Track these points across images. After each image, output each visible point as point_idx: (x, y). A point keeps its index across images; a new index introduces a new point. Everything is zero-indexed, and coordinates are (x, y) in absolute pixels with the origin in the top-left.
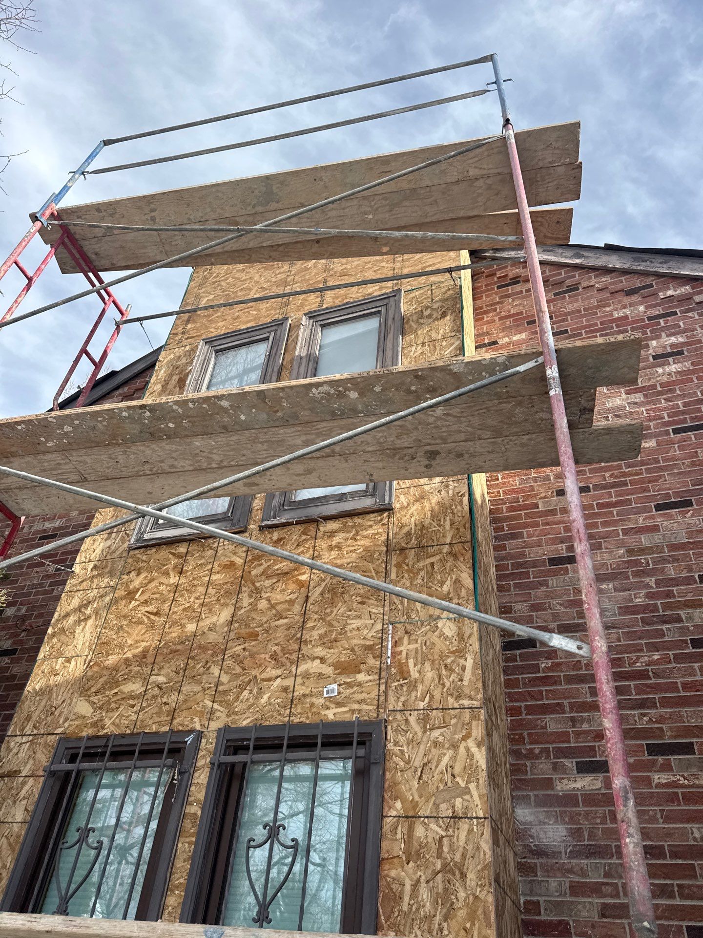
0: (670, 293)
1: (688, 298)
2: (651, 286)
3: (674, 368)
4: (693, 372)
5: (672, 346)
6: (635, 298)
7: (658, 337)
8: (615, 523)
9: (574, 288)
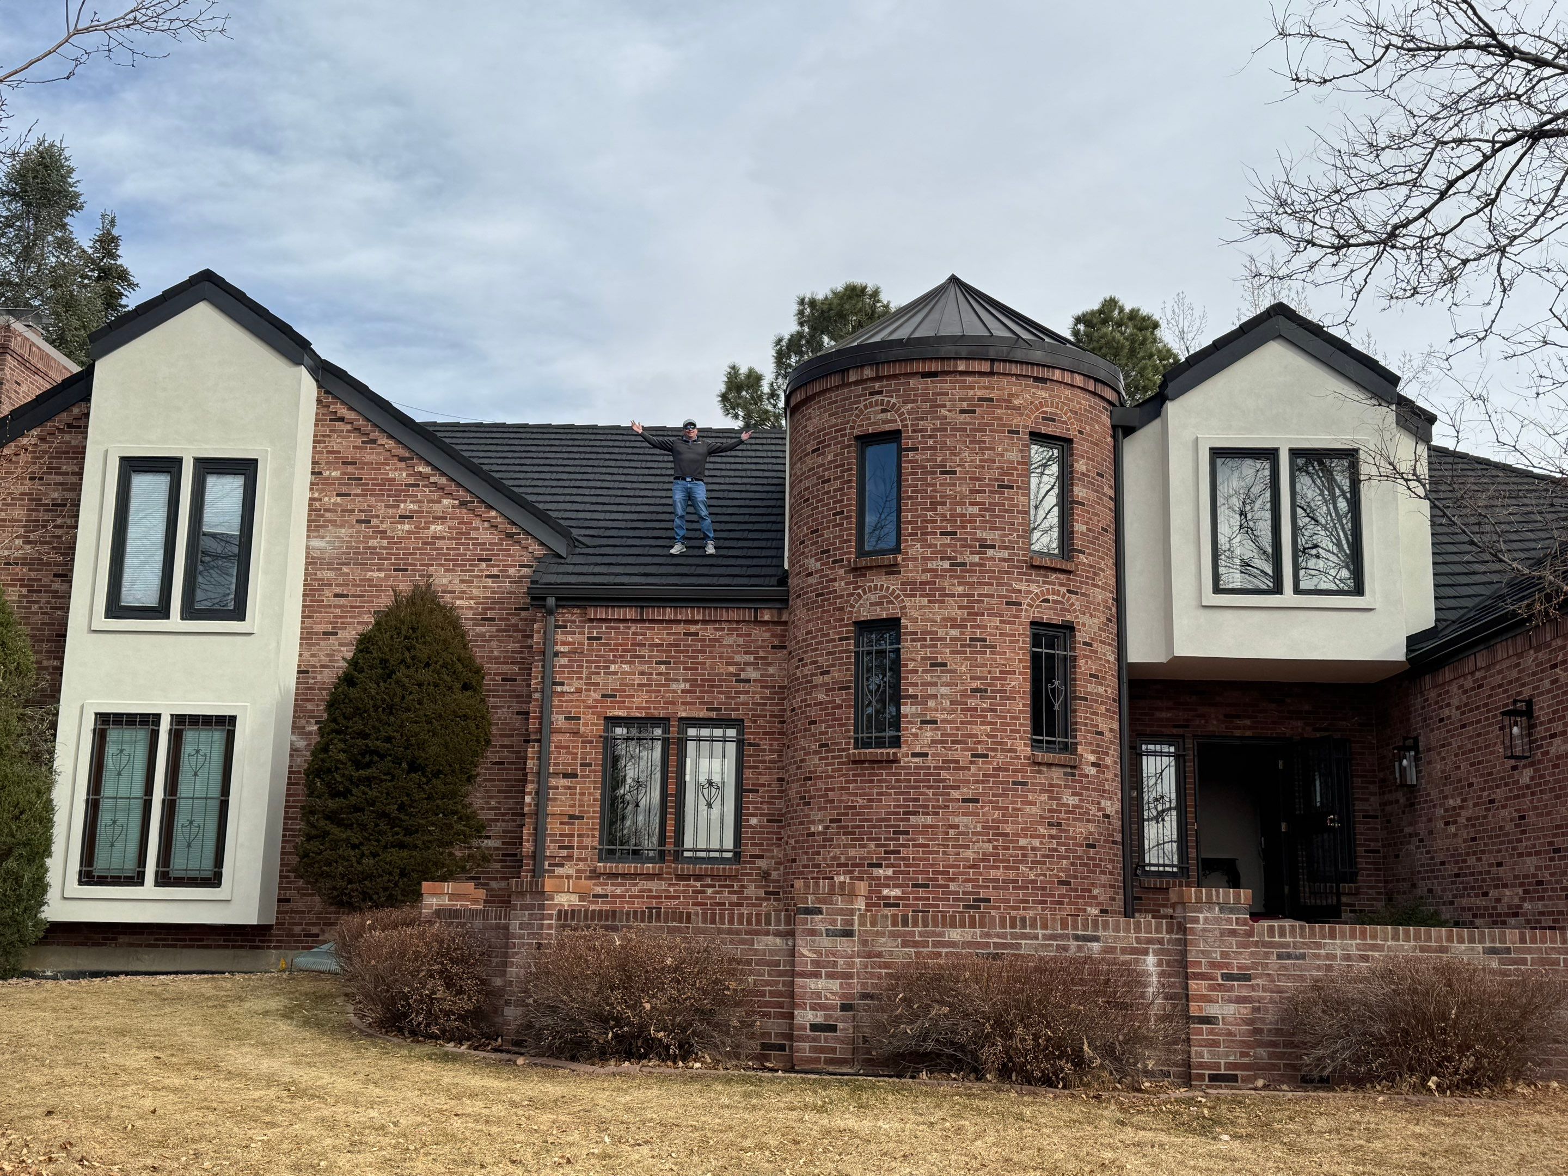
0: (421, 469)
1: (427, 477)
2: (412, 459)
3: (406, 527)
4: (413, 533)
5: (411, 511)
6: (403, 465)
7: (405, 502)
8: (355, 617)
9: (374, 441)
